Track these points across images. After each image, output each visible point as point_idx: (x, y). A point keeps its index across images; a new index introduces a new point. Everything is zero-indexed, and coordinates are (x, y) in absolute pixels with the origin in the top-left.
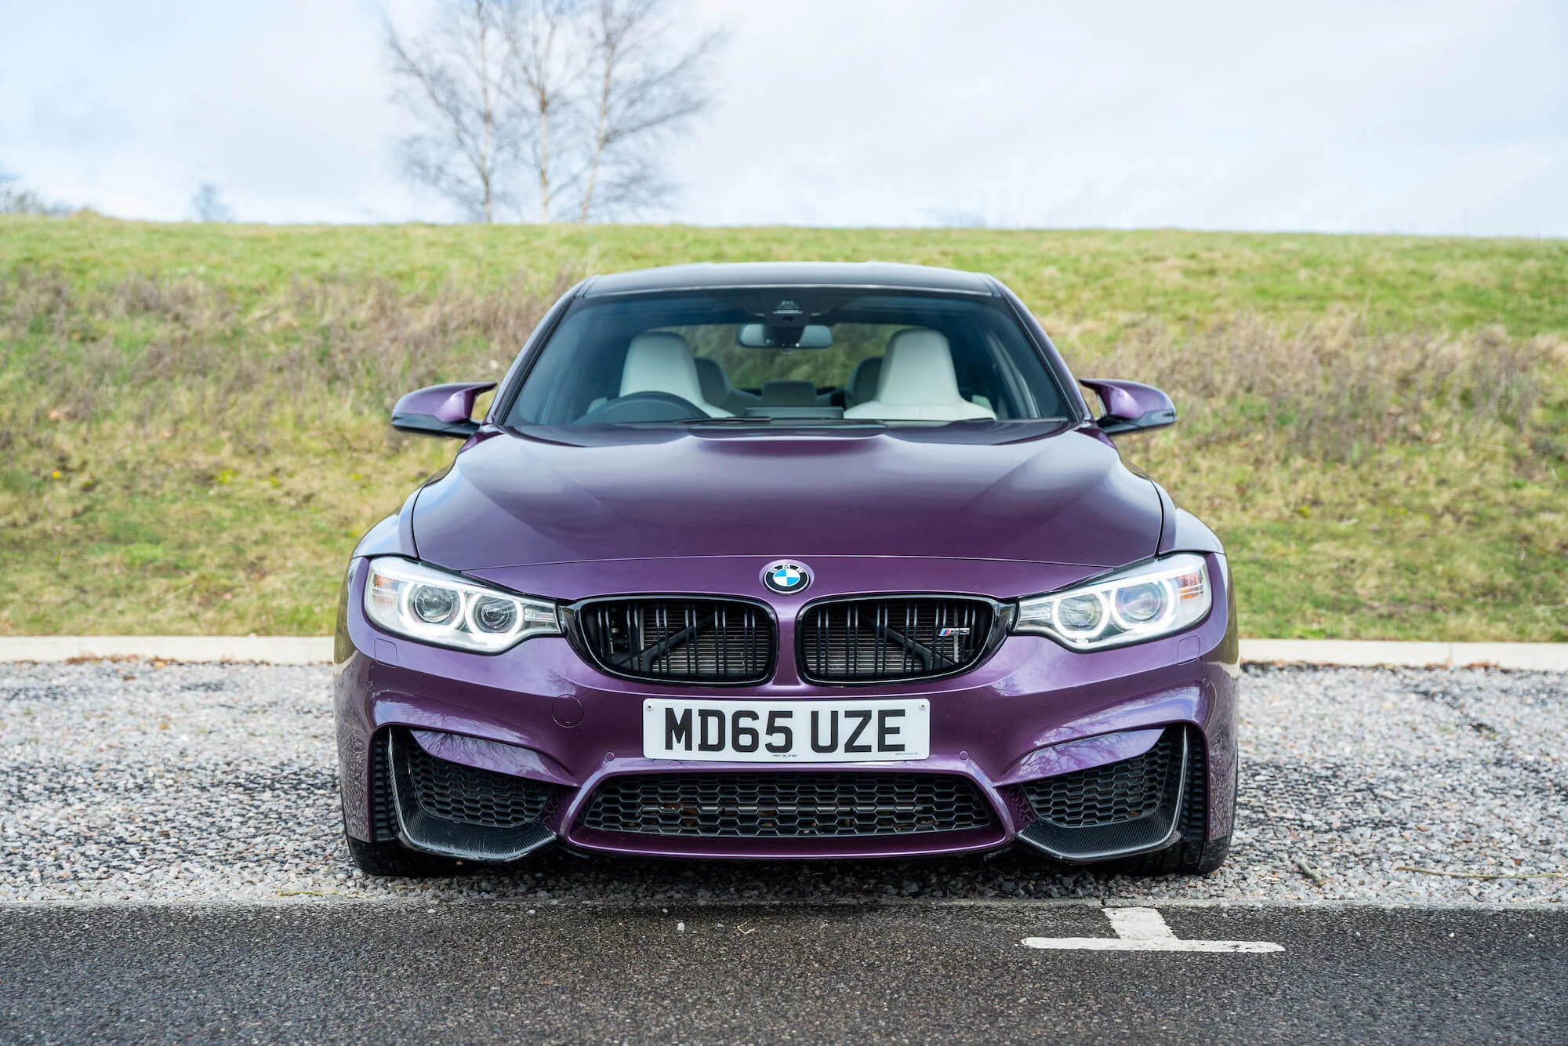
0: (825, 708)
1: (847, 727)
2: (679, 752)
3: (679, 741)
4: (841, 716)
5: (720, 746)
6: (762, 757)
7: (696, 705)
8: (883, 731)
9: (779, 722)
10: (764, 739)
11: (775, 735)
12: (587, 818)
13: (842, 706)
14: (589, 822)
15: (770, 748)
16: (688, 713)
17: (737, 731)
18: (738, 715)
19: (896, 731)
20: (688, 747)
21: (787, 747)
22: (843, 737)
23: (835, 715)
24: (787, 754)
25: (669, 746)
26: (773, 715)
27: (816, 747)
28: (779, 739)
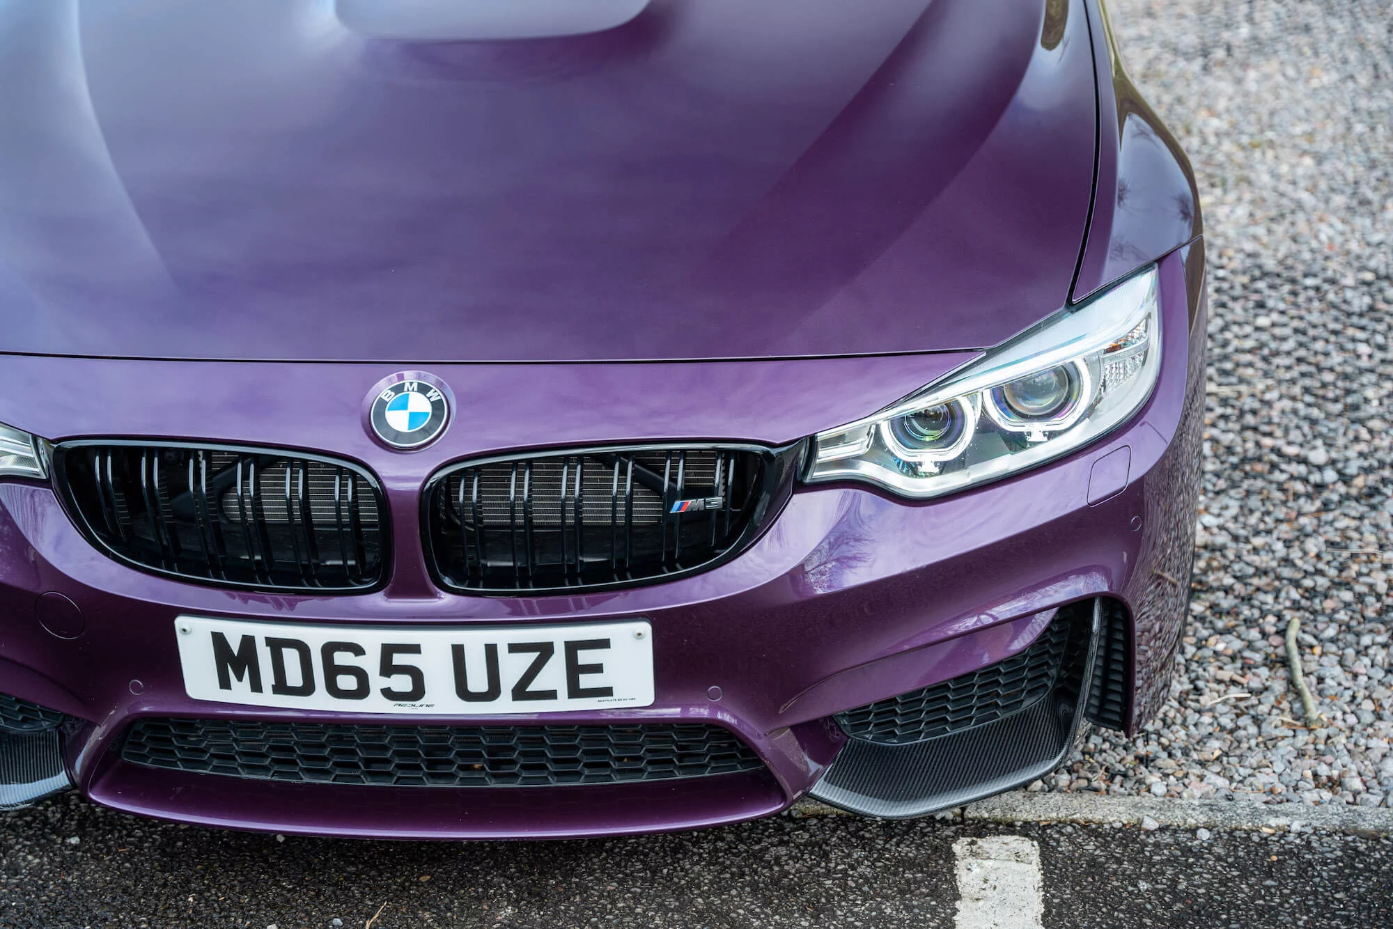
0: (474, 641)
1: (513, 668)
2: (240, 693)
3: (240, 678)
4: (503, 652)
5: (307, 688)
6: (375, 705)
7: (261, 632)
8: (574, 670)
9: (399, 659)
10: (377, 682)
11: (394, 677)
12: (125, 750)
13: (502, 638)
14: (128, 755)
15: (388, 693)
16: (248, 642)
17: (332, 671)
18: (329, 649)
19: (597, 668)
20: (256, 686)
21: (418, 692)
22: (509, 679)
23: (491, 651)
24: (417, 703)
25: (225, 684)
26: (388, 651)
27: (463, 692)
28: (402, 683)
